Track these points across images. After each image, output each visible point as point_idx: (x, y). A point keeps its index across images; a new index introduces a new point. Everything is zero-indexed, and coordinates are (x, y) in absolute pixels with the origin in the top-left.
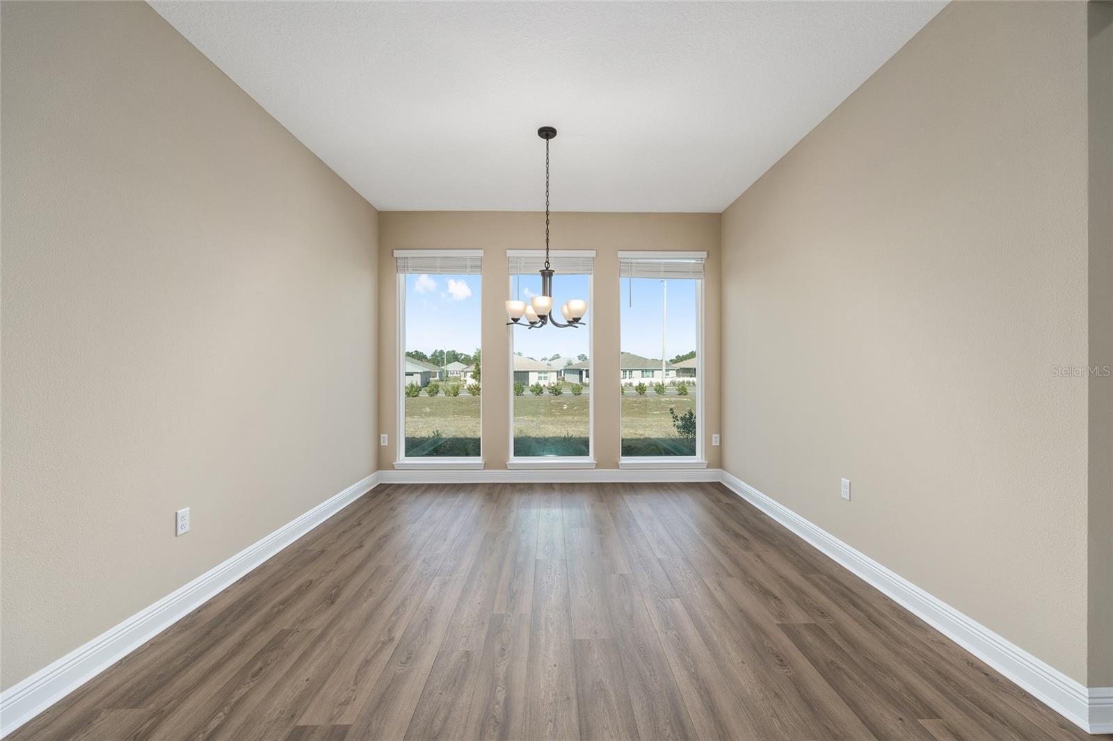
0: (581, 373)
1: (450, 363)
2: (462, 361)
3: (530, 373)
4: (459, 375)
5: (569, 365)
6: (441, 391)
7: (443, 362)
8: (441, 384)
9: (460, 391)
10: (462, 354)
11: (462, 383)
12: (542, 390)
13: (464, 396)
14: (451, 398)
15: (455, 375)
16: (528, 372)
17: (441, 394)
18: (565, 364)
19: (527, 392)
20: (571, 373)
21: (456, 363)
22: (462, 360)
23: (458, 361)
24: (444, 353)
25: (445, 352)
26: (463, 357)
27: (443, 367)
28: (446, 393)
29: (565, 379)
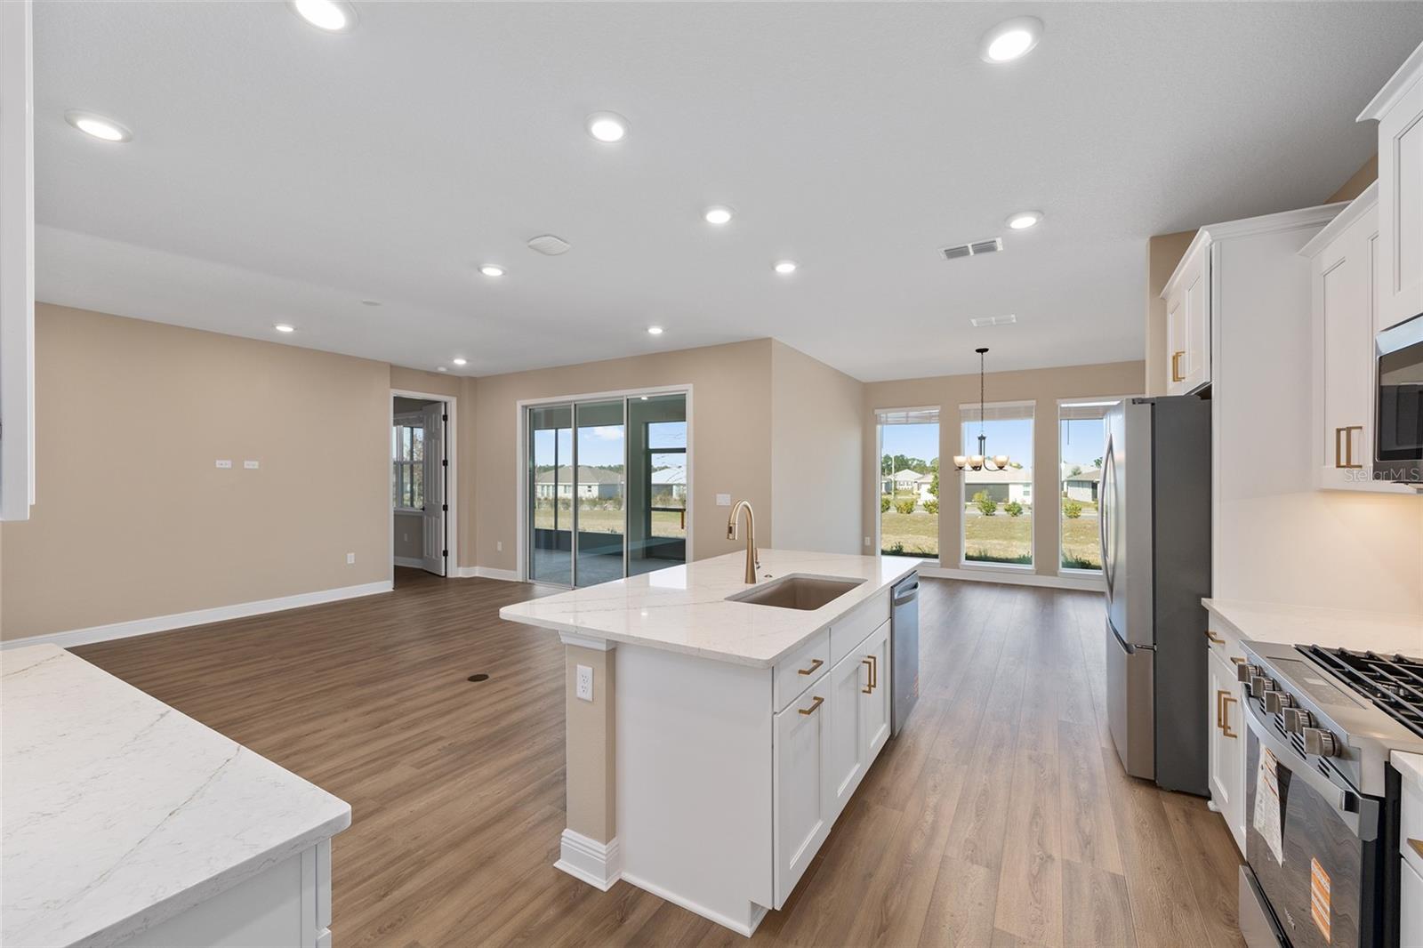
0: (1094, 486)
1: (898, 471)
2: (914, 469)
3: (1010, 486)
4: (910, 487)
5: (1075, 474)
6: (892, 507)
7: (890, 470)
8: (891, 497)
9: (915, 507)
10: (914, 460)
11: (914, 497)
12: (1021, 509)
13: (920, 514)
14: (905, 515)
15: (906, 486)
16: (1007, 484)
17: (893, 511)
18: (1071, 473)
19: (1000, 511)
20: (1079, 486)
21: (907, 470)
22: (915, 467)
23: (909, 468)
24: (891, 459)
25: (892, 457)
26: (915, 462)
27: (890, 477)
28: (898, 509)
29: (1069, 495)
